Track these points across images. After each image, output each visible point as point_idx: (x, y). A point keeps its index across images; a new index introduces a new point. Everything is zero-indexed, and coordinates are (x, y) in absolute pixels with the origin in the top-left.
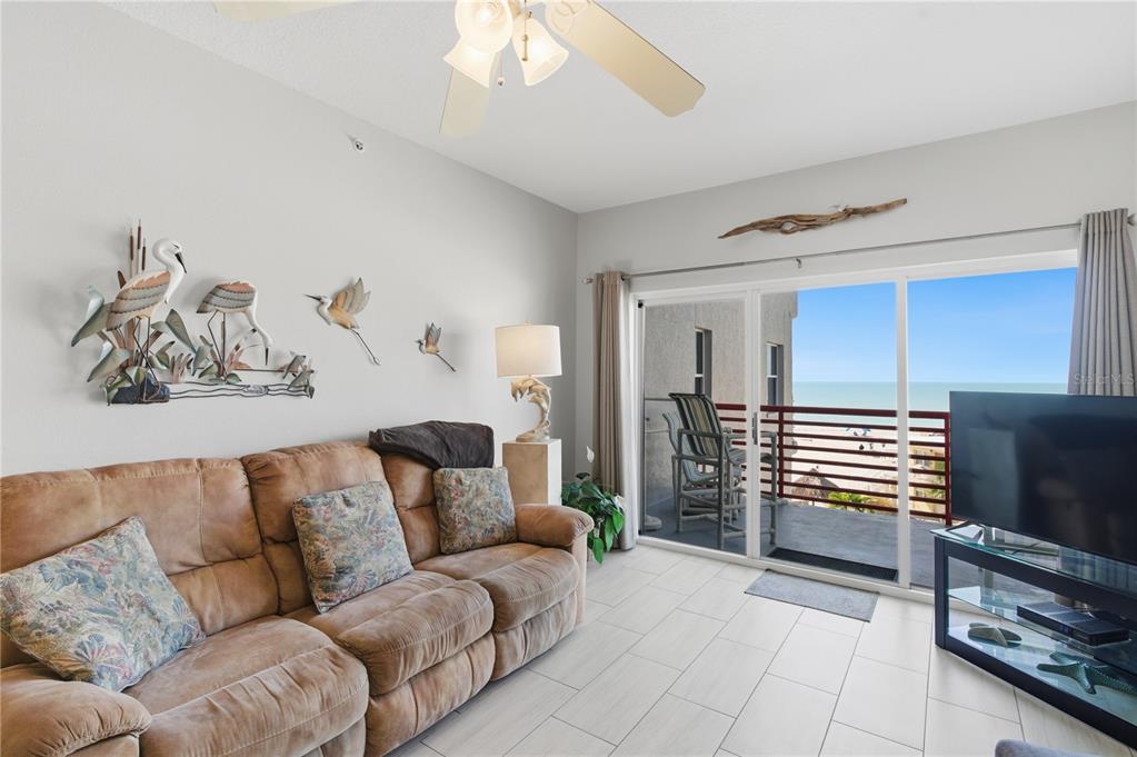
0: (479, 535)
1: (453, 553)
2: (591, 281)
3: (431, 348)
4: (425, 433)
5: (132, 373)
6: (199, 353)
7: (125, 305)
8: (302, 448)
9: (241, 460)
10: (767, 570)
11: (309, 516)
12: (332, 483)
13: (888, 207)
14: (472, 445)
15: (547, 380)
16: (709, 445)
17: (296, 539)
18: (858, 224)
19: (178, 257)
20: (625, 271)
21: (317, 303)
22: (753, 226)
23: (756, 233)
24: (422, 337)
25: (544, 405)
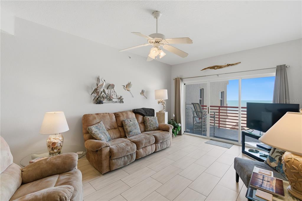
0: (152, 128)
1: (147, 131)
2: (174, 79)
3: (143, 94)
4: (142, 110)
5: (99, 99)
6: (107, 96)
7: (98, 89)
8: (123, 112)
9: (114, 113)
10: (211, 139)
11: (125, 122)
12: (128, 118)
13: (236, 64)
14: (151, 112)
15: (165, 100)
16: (200, 114)
17: (123, 126)
18: (230, 67)
19: (104, 80)
20: (181, 77)
21: (124, 87)
22: (208, 68)
23: (209, 69)
24: (141, 92)
25: (164, 105)
